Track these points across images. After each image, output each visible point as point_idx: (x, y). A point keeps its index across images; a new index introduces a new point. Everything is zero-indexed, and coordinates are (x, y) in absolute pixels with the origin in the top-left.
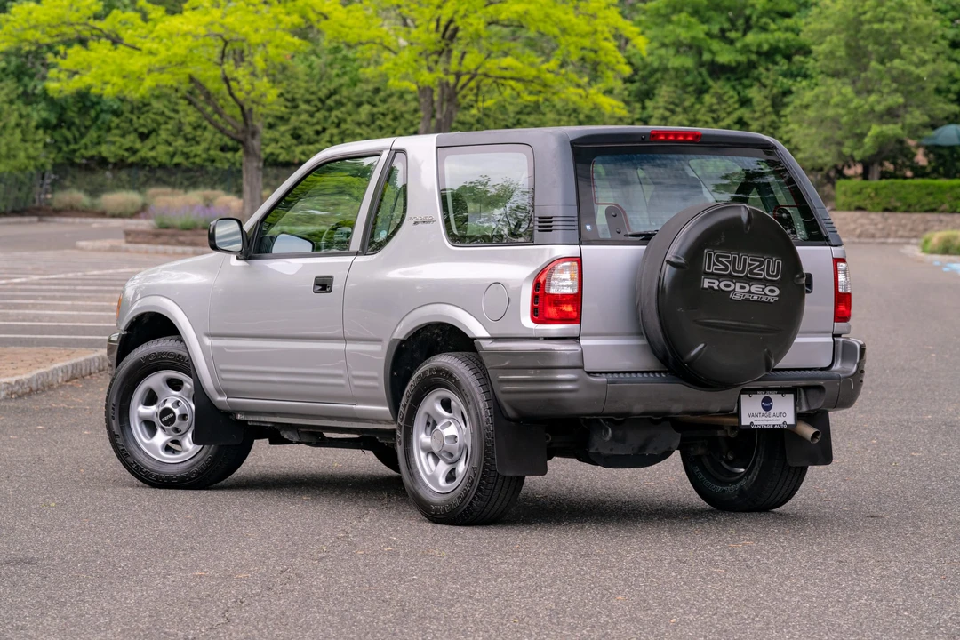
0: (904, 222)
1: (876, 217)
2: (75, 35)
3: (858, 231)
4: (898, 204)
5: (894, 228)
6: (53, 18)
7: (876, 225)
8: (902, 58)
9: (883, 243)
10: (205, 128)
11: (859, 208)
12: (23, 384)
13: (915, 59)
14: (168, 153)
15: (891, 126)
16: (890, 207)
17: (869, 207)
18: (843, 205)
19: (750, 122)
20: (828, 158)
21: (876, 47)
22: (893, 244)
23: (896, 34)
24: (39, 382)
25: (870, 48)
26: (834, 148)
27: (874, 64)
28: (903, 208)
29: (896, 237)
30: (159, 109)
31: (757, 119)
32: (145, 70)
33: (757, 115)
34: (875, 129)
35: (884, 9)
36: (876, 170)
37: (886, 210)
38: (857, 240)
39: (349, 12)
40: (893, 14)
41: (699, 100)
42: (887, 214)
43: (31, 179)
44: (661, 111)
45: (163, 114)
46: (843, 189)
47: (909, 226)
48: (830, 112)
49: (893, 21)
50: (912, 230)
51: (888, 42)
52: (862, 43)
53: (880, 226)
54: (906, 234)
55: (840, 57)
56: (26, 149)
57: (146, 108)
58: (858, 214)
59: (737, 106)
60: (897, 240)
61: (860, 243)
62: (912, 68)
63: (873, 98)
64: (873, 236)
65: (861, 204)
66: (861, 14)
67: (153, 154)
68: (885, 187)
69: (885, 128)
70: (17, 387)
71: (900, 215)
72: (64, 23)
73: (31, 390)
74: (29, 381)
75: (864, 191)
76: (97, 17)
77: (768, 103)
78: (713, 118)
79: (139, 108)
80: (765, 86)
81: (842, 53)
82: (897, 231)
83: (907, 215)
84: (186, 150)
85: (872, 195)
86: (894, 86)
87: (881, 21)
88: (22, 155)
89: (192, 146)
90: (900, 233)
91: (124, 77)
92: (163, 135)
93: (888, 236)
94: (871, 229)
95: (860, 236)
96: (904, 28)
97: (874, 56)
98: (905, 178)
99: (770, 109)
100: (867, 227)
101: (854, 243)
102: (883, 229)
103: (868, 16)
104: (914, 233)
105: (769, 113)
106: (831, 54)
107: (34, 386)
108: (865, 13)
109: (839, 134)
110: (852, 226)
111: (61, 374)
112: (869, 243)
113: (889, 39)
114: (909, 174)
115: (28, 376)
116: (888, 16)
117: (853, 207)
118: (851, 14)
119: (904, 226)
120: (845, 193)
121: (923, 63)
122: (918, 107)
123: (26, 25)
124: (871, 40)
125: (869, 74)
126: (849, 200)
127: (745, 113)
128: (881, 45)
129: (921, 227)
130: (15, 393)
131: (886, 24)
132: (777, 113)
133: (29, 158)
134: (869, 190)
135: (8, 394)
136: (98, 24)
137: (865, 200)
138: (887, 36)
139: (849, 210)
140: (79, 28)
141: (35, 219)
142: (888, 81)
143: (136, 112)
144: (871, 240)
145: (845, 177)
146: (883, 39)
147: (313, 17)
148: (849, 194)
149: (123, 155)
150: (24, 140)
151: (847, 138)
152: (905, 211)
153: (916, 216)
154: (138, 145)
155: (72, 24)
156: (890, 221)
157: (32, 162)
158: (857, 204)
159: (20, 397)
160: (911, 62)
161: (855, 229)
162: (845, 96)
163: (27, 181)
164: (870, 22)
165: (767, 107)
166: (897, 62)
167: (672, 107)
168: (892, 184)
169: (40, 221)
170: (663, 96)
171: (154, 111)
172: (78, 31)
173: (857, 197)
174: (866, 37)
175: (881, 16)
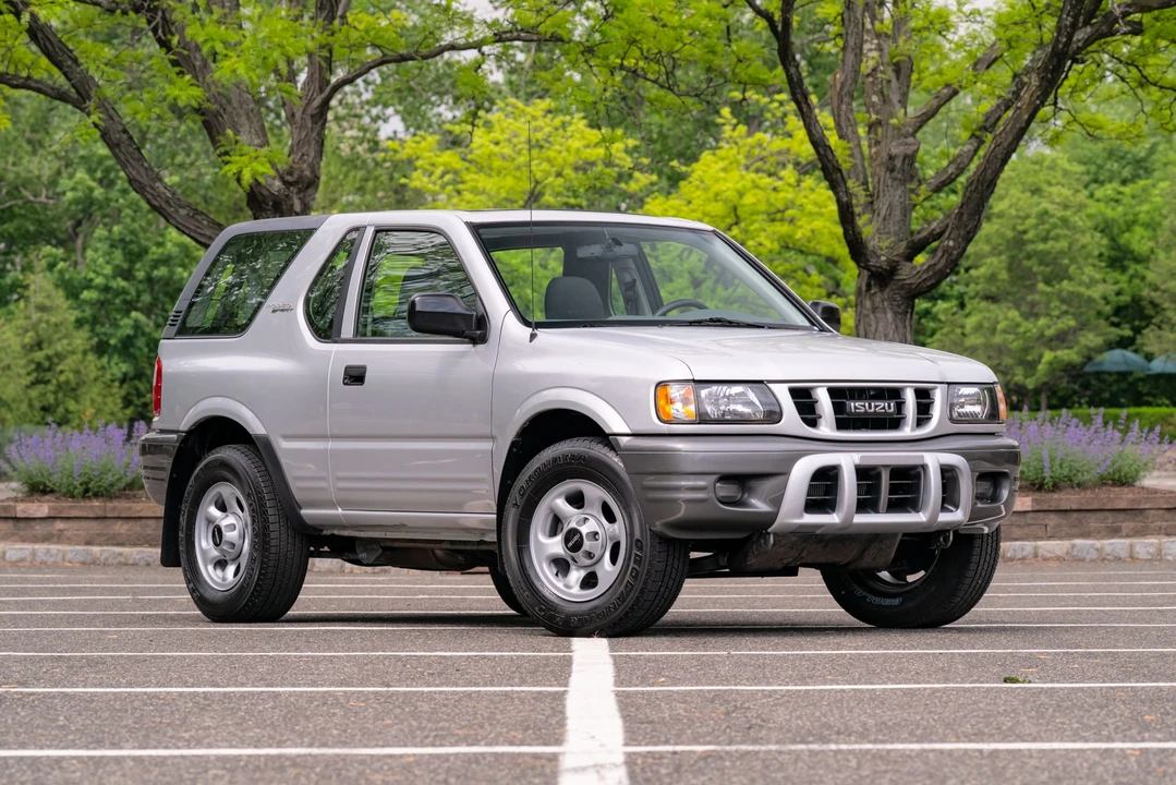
8: (1070, 279)
13: (1085, 279)
15: (1067, 351)
21: (1042, 268)
23: (1062, 253)
25: (1035, 269)
27: (1041, 286)
34: (1048, 356)
35: (1047, 226)
40: (1058, 231)
48: (998, 339)
49: (1056, 239)
51: (1054, 262)
52: (1025, 263)
55: (1003, 280)
62: (1082, 290)
63: (1041, 322)
66: (1021, 233)
69: (1059, 353)
81: (1004, 275)
86: (1064, 307)
87: (1045, 240)
96: (1070, 247)
97: (1039, 278)
103: (1031, 234)
106: (992, 278)
108: (1026, 232)
109: (1006, 362)
113: (1055, 259)
116: (1052, 234)
118: (1010, 234)
121: (1094, 283)
122: (1092, 330)
124: (1035, 260)
125: (1036, 296)
128: (1047, 265)
131: (1050, 243)
138: (1052, 256)
142: (1057, 303)
146: (1048, 259)
151: (1017, 365)
160: (1081, 283)
162: (1012, 320)
164: (1033, 242)
166: (1065, 283)
174: (1029, 257)
175: (1044, 234)
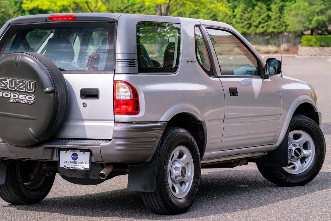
0: (327, 50)
1: (317, 49)
3: (311, 54)
4: (324, 44)
7: (317, 51)
9: (319, 58)
11: (311, 46)
15: (321, 17)
16: (322, 45)
17: (314, 45)
18: (305, 45)
19: (271, 16)
20: (299, 28)
22: (323, 58)
26: (302, 25)
31: (274, 15)
33: (273, 13)
34: (316, 18)
36: (315, 32)
37: (320, 46)
41: (253, 8)
42: (321, 48)
44: (240, 13)
46: (305, 39)
48: (300, 12)
50: (329, 53)
54: (327, 54)
58: (310, 48)
59: (266, 10)
60: (325, 57)
61: (311, 58)
63: (314, 7)
64: (316, 55)
65: (311, 44)
68: (320, 38)
69: (319, 17)
71: (325, 48)
75: (312, 39)
78: (258, 15)
80: (276, 3)
82: (324, 54)
83: (328, 48)
85: (316, 41)
86: (322, 2)
93: (321, 55)
94: (315, 53)
95: (311, 55)
98: (325, 35)
100: (313, 52)
101: (309, 58)
102: (319, 54)
105: (278, 13)
109: (303, 20)
110: (308, 52)
114: (326, 33)
117: (308, 45)
119: (327, 52)
120: (305, 41)
127: (270, 13)
132: (281, 13)
134: (314, 39)
137: (313, 43)
144: (315, 57)
145: (304, 35)
148: (307, 41)
151: (306, 21)
152: (327, 46)
161: (309, 53)
162: (305, 6)
165: (277, 10)
167: (244, 11)
168: (322, 37)
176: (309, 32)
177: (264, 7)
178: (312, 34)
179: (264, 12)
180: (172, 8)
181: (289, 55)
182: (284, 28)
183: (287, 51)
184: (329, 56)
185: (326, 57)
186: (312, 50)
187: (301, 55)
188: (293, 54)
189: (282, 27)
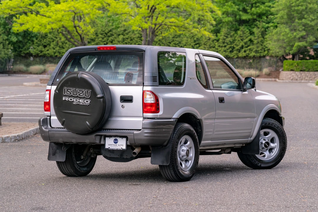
0: (307, 75)
1: (298, 73)
2: (22, 11)
3: (292, 78)
4: (305, 69)
5: (304, 77)
6: (15, 5)
7: (298, 76)
8: (305, 19)
9: (300, 82)
10: (66, 43)
11: (292, 70)
12: (20, 136)
13: (310, 19)
14: (53, 52)
15: (302, 43)
16: (303, 70)
17: (295, 70)
18: (286, 69)
19: (254, 40)
20: (281, 53)
21: (297, 15)
22: (304, 82)
23: (303, 10)
24: (25, 135)
25: (295, 15)
26: (283, 49)
27: (297, 20)
28: (307, 70)
29: (305, 80)
30: (50, 37)
31: (256, 39)
32: (47, 23)
33: (256, 38)
34: (297, 44)
35: (299, 2)
36: (297, 57)
37: (301, 71)
38: (291, 81)
39: (117, 3)
40: (302, 3)
41: (237, 33)
42: (301, 72)
43: (6, 61)
44: (222, 37)
45: (52, 38)
46: (286, 63)
47: (309, 77)
48: (281, 38)
49: (302, 6)
50: (310, 78)
51: (301, 13)
52: (292, 13)
53: (299, 76)
54: (308, 79)
55: (285, 18)
56: (4, 51)
57: (46, 37)
58: (292, 72)
59: (249, 35)
60: (305, 81)
61: (292, 82)
62: (309, 22)
64: (297, 80)
65: (293, 69)
66: (291, 4)
67: (48, 52)
68: (300, 63)
69: (300, 43)
70: (18, 137)
71: (306, 72)
72: (19, 7)
73: (23, 139)
74: (22, 135)
75: (294, 64)
76: (30, 5)
77: (260, 34)
78: (241, 39)
79: (44, 37)
80: (259, 28)
81: (285, 17)
82: (305, 78)
83: (308, 72)
84: (59, 51)
85: (297, 65)
86: (303, 28)
87: (298, 6)
88: (3, 53)
89: (61, 49)
90: (306, 78)
91: (40, 26)
92: (52, 46)
93: (302, 80)
94: (296, 78)
95: (292, 80)
96: (306, 8)
97: (297, 18)
98: (306, 59)
99: (261, 36)
100: (294, 76)
101: (290, 82)
102: (300, 77)
103: (293, 4)
104: (311, 79)
105: (261, 37)
106: (282, 17)
107: (23, 137)
108: (293, 3)
109: (284, 45)
110: (290, 76)
111: (32, 132)
112: (295, 82)
113: (301, 12)
114: (308, 58)
115: (21, 133)
116: (300, 4)
117: (289, 70)
118: (288, 4)
119: (307, 76)
120: (287, 65)
121: (313, 20)
122: (312, 35)
123: (5, 8)
124: (295, 12)
125: (295, 24)
126: (289, 67)
127: (252, 37)
128: (299, 14)
129: (313, 77)
130: (17, 140)
131: (300, 7)
132: (263, 37)
133: (5, 54)
134: (295, 64)
135: (15, 140)
136: (31, 7)
137: (294, 67)
138: (300, 11)
139: (288, 71)
140: (24, 9)
141: (7, 75)
142: (301, 26)
143: (43, 38)
144: (296, 81)
145: (286, 59)
146: (299, 12)
147: (105, 5)
148: (288, 65)
149: (38, 53)
150: (4, 48)
151: (287, 46)
152: (308, 71)
153: (311, 73)
154: (43, 50)
155: (21, 7)
156: (303, 75)
157: (6, 55)
158: (291, 69)
159: (18, 141)
160: (309, 20)
161: (290, 77)
162: (286, 32)
163: (4, 62)
164: (294, 6)
165: (260, 35)
166: (303, 20)
167: (226, 35)
168: (303, 62)
169: (9, 75)
170: (223, 32)
171: (49, 38)
172: (23, 10)
173: (291, 66)
174: (293, 11)
175: (298, 4)
176: (291, 56)
177: (247, 32)
178: (293, 59)
179: (247, 36)
180: (157, 32)
181: (270, 79)
182: (266, 52)
183: (269, 75)
184: (309, 80)
185: (307, 81)
186: (293, 74)
187: (283, 80)
188: (274, 78)
189: (265, 51)
